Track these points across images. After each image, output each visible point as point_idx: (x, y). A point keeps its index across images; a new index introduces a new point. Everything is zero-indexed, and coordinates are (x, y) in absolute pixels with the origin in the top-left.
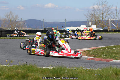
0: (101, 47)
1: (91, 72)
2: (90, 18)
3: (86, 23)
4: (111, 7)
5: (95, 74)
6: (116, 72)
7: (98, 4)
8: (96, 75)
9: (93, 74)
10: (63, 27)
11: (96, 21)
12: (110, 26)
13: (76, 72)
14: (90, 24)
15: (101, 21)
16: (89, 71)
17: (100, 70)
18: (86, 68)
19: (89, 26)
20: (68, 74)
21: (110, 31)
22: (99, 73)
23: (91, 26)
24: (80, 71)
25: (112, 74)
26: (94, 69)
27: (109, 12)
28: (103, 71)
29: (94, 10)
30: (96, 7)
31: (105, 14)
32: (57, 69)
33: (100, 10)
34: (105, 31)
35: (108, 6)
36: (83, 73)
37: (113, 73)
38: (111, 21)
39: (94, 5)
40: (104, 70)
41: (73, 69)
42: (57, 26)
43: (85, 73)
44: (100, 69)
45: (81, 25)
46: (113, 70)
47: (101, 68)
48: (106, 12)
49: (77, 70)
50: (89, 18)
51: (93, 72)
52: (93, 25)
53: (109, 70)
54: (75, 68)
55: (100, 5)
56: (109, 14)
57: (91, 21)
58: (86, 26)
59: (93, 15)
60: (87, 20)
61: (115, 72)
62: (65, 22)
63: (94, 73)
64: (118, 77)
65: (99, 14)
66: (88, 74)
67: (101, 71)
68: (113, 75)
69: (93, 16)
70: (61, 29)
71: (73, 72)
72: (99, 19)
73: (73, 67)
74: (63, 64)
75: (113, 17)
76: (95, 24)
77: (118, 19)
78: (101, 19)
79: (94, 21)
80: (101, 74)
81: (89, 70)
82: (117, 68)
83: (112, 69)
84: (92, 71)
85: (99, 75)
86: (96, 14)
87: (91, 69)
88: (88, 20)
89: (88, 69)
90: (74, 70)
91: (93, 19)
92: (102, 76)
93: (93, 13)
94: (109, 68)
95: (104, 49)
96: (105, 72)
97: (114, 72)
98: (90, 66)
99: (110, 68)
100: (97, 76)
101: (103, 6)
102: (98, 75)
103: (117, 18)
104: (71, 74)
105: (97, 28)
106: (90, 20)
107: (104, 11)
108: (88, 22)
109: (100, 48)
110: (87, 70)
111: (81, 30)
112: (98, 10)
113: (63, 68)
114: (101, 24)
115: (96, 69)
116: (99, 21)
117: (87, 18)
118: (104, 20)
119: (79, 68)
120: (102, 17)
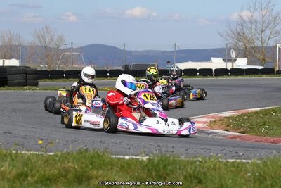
0: (258, 109)
1: (238, 168)
2: (233, 42)
3: (223, 53)
5: (247, 173)
7: (252, 9)
8: (249, 174)
9: (242, 173)
10: (169, 62)
11: (246, 48)
12: (279, 59)
13: (202, 168)
14: (233, 55)
15: (258, 47)
16: (234, 166)
17: (258, 164)
18: (226, 159)
19: (230, 60)
20: (185, 173)
21: (279, 73)
22: (256, 169)
23: (235, 60)
24: (212, 166)
26: (244, 161)
27: (278, 28)
28: (265, 164)
29: (242, 23)
31: (268, 32)
32: (159, 161)
33: (256, 22)
34: (269, 72)
35: (274, 13)
36: (218, 170)
39: (242, 9)
40: (269, 163)
41: (196, 161)
42: (157, 61)
43: (223, 170)
44: (258, 162)
45: (212, 59)
47: (260, 159)
48: (270, 26)
49: (206, 162)
50: (231, 41)
51: (243, 169)
52: (240, 57)
54: (200, 160)
55: (255, 10)
56: (277, 32)
57: (233, 49)
58: (224, 60)
59: (239, 34)
60: (225, 47)
62: (173, 52)
65: (253, 31)
66: (232, 172)
67: (261, 165)
69: (240, 36)
70: (165, 68)
71: (196, 168)
72: (253, 43)
73: (196, 157)
74: (172, 149)
76: (245, 56)
78: (258, 43)
79: (243, 48)
80: (262, 173)
81: (233, 162)
84: (240, 166)
85: (257, 174)
86: (247, 32)
87: (238, 161)
88: (229, 46)
89: (231, 161)
90: (198, 163)
91: (241, 44)
92: (263, 177)
93: (239, 30)
95: (266, 115)
96: (270, 167)
98: (234, 154)
100: (252, 178)
101: (264, 13)
102: (255, 175)
104: (192, 172)
105: (248, 64)
106: (232, 46)
107: (265, 24)
108: (229, 50)
109: (257, 113)
110: (229, 164)
111: (212, 70)
112: (251, 23)
113: (171, 159)
114: (258, 55)
115: (250, 161)
116: (253, 48)
117: (226, 42)
118: (265, 45)
119: (209, 159)
120: (260, 39)
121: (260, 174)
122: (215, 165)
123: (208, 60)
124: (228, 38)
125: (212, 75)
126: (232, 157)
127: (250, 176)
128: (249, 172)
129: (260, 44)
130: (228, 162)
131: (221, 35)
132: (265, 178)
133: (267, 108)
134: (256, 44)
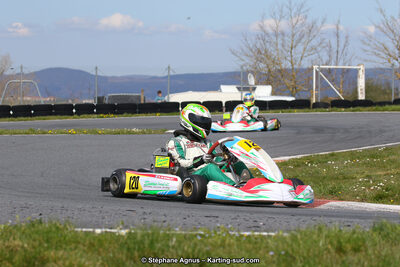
0: (287, 158)
1: (256, 244)
2: (252, 63)
3: (236, 78)
4: (319, 24)
5: (268, 252)
6: (339, 242)
7: (277, 16)
8: (271, 253)
9: (261, 252)
10: (160, 92)
11: (269, 71)
12: (317, 87)
13: (206, 246)
14: (252, 81)
15: (286, 70)
16: (250, 242)
17: (285, 238)
18: (239, 231)
19: (247, 89)
20: (180, 253)
21: (316, 106)
22: (280, 245)
23: (254, 89)
24: (219, 242)
25: (327, 249)
26: (265, 234)
27: (314, 42)
28: (294, 238)
29: (264, 36)
30: (270, 23)
31: (300, 48)
32: (143, 236)
33: (283, 34)
34: (302, 104)
35: (309, 21)
36: (228, 248)
37: (330, 247)
38: (322, 70)
39: (263, 17)
40: (299, 237)
41: (196, 235)
42: (143, 91)
43: (235, 247)
44: (285, 234)
45: (222, 87)
46: (327, 237)
47: (288, 231)
48: (303, 40)
49: (210, 237)
50: (248, 62)
51: (264, 245)
52: (262, 84)
53: (315, 237)
54: (202, 233)
55: (281, 17)
56: (314, 49)
57: (252, 72)
58: (239, 89)
59: (259, 52)
60: (240, 70)
61: (335, 242)
62: (166, 77)
63: (267, 247)
64: (344, 258)
65: (280, 47)
66: (247, 251)
67: (289, 240)
68: (329, 252)
69: (261, 54)
70: (155, 101)
71: (196, 245)
72: (279, 64)
73: (196, 229)
74: (163, 218)
75: (325, 58)
76: (268, 83)
77: (344, 64)
78: (286, 64)
79: (266, 71)
80: (290, 252)
81: (249, 236)
82: (340, 231)
83: (325, 233)
84: (259, 240)
85: (283, 253)
86: (271, 49)
87: (256, 233)
88: (244, 68)
89: (247, 234)
90: (199, 238)
91: (262, 65)
92: (291, 256)
93: (258, 46)
94: (316, 231)
95: (298, 166)
96: (301, 242)
97: (331, 243)
98: (251, 224)
99: (320, 229)
100: (275, 259)
101: (294, 21)
102: (280, 255)
103: (341, 62)
104: (190, 250)
105: (273, 93)
106: (250, 69)
107: (296, 37)
108: (246, 74)
109: (285, 163)
110: (244, 239)
111: (221, 102)
112: (276, 35)
113: (161, 232)
114: (286, 81)
115: (273, 234)
116: (280, 71)
117: (242, 63)
118: (295, 66)
119: (215, 232)
120: (289, 58)
121: (287, 253)
122: (224, 241)
123: (216, 88)
124: (244, 57)
125: (221, 111)
126: (249, 229)
127: (272, 256)
128: (272, 250)
129: (289, 66)
130: (243, 236)
131: (233, 53)
132: (294, 259)
133: (299, 157)
134: (283, 66)
